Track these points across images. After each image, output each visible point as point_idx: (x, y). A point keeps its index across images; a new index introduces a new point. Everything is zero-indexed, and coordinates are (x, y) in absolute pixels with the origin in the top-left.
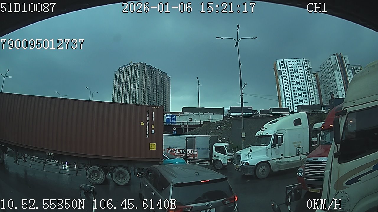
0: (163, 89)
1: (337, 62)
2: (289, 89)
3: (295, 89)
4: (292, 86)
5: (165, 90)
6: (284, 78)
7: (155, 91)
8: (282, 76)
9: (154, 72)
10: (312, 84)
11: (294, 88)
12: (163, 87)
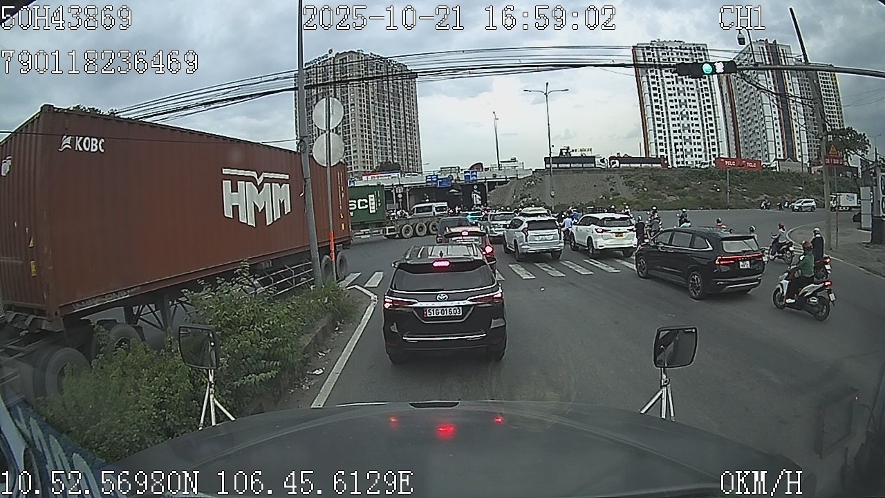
0: (401, 99)
1: (765, 58)
2: (661, 103)
3: (674, 104)
4: (669, 98)
5: (406, 99)
6: (651, 80)
7: (387, 104)
8: (648, 77)
9: (381, 66)
10: (710, 95)
11: (671, 101)
12: (401, 95)
